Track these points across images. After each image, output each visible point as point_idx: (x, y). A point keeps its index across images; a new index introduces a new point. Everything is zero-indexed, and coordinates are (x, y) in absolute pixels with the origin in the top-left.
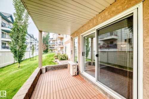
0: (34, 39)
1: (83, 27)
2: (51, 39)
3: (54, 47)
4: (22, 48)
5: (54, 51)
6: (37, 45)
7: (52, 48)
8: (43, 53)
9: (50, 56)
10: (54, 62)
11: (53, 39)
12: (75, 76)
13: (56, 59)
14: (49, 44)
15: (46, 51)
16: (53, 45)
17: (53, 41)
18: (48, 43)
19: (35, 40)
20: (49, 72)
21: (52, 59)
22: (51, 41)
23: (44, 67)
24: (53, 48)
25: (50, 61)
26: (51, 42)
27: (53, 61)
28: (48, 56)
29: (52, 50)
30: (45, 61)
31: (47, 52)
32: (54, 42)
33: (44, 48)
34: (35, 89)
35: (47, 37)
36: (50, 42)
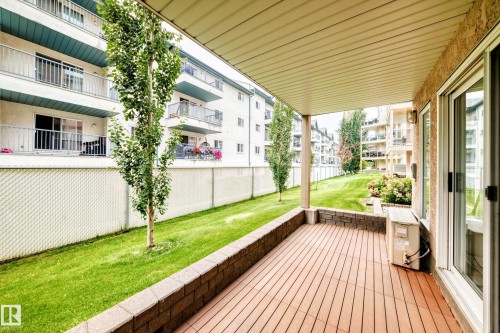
0: (319, 132)
1: (444, 53)
2: (370, 123)
3: (381, 150)
4: (285, 160)
5: (380, 166)
6: (328, 148)
7: (374, 155)
8: (343, 172)
9: (359, 184)
10: (364, 205)
11: (376, 121)
12: (406, 268)
13: (373, 195)
14: (362, 143)
15: (353, 167)
16: (377, 145)
17: (378, 128)
18: (359, 139)
19: (323, 134)
20: (325, 226)
21: (360, 196)
22: (373, 129)
23: (313, 209)
24: (380, 154)
25: (352, 199)
26: (372, 134)
27: (360, 200)
28: (352, 184)
29: (374, 162)
30: (335, 198)
31: (357, 169)
32: (381, 132)
33: (344, 157)
34: (279, 246)
35: (355, 119)
36: (365, 134)
